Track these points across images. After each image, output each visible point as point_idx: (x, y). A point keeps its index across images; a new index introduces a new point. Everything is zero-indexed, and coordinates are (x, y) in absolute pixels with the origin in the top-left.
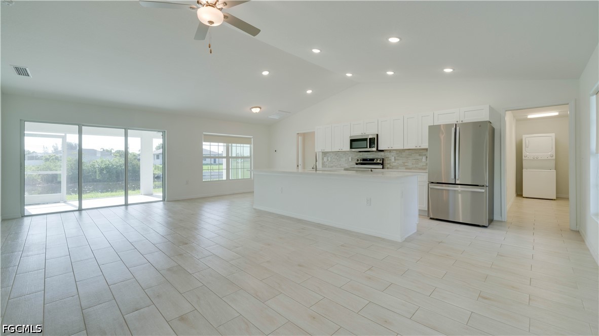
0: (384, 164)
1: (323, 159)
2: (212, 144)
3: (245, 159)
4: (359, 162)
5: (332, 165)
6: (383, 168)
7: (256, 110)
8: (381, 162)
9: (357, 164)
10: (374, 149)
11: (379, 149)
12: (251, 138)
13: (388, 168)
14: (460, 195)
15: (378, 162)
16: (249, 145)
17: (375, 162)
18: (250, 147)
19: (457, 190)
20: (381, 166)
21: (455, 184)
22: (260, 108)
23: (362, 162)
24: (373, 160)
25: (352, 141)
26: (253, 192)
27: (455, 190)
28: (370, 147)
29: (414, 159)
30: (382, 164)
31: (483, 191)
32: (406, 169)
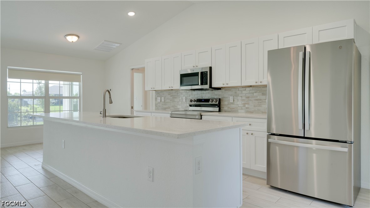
0: (222, 106)
1: (156, 99)
2: (23, 80)
3: (72, 99)
4: (193, 103)
5: (165, 106)
6: (220, 111)
7: (72, 39)
8: (217, 103)
9: (191, 106)
10: (207, 86)
11: (213, 86)
12: (80, 75)
13: (225, 111)
14: (314, 155)
15: (214, 103)
16: (78, 83)
17: (210, 103)
18: (80, 85)
19: (311, 149)
20: (217, 109)
21: (304, 138)
22: (78, 37)
23: (196, 103)
24: (207, 100)
25: (183, 76)
26: (43, 143)
27: (307, 148)
28: (202, 84)
29: (256, 100)
30: (219, 106)
31: (346, 150)
32: (247, 112)
